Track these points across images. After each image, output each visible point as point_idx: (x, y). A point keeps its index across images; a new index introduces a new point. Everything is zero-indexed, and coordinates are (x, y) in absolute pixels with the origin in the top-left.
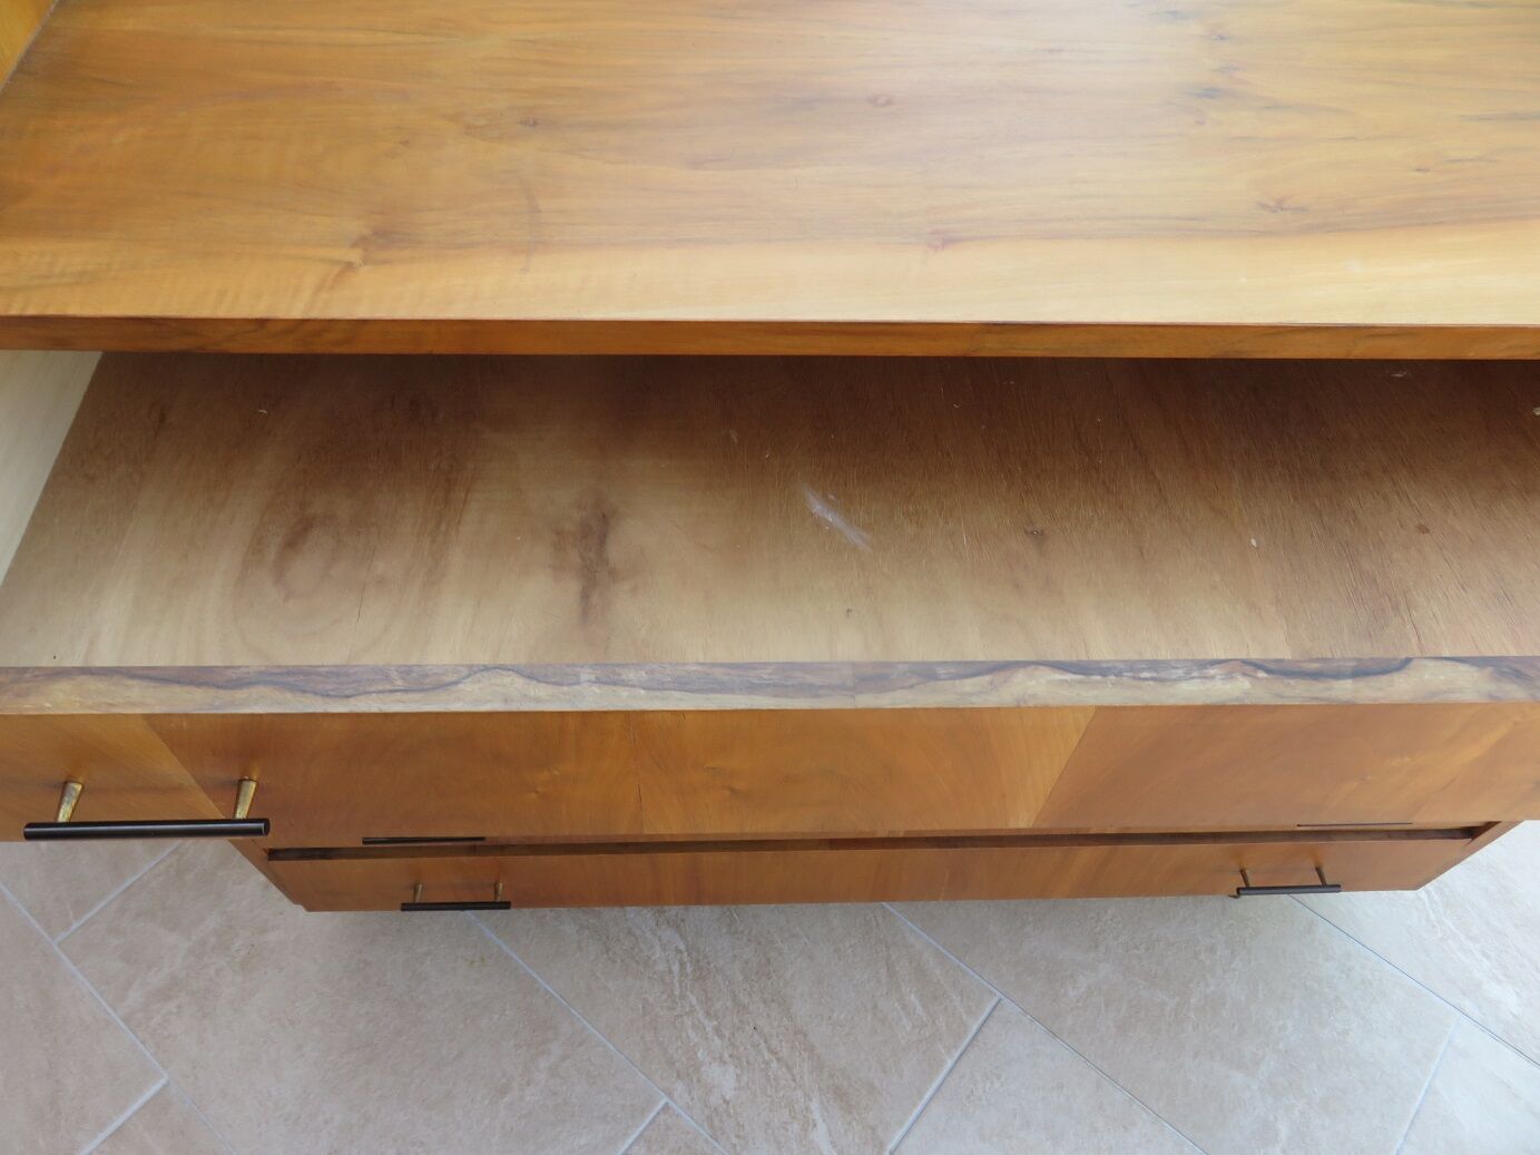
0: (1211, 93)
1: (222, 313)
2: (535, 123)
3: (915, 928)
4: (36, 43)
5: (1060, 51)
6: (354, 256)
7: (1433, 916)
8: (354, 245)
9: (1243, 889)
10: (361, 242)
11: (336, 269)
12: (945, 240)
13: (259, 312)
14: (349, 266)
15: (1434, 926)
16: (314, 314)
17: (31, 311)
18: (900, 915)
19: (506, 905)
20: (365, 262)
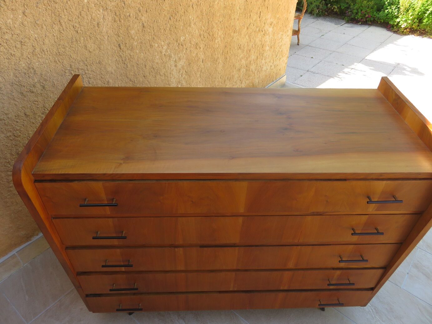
0: (286, 129)
1: (97, 173)
2: (156, 136)
3: (243, 319)
4: (63, 123)
5: (258, 121)
6: (122, 162)
7: (373, 316)
8: (122, 160)
9: (320, 304)
10: (123, 159)
11: (119, 164)
12: (233, 158)
13: (104, 172)
14: (121, 164)
15: (373, 318)
16: (114, 173)
17: (63, 173)
18: (239, 316)
19: (141, 310)
20: (124, 163)
